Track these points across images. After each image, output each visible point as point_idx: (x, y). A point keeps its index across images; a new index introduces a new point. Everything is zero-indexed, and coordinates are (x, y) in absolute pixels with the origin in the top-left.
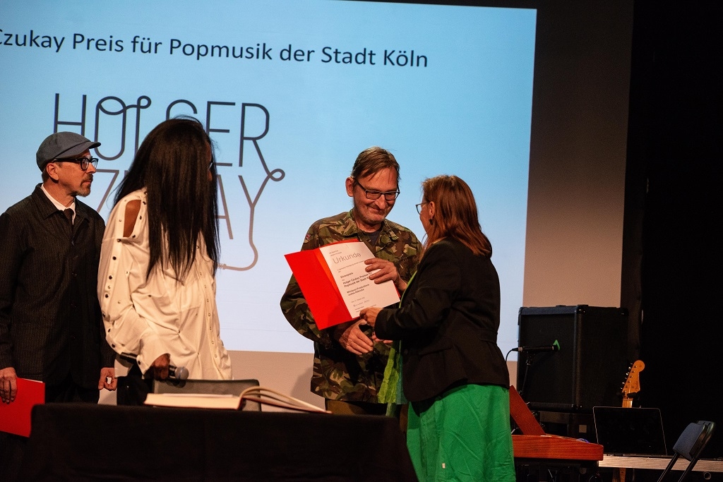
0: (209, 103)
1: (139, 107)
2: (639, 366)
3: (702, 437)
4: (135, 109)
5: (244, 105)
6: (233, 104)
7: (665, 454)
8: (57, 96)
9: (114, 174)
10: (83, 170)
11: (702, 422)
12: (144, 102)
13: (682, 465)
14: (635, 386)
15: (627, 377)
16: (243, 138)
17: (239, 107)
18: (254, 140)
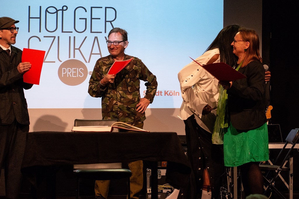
0: (92, 8)
1: (63, 10)
2: (270, 108)
3: (297, 134)
4: (61, 11)
5: (106, 8)
6: (102, 7)
7: (282, 142)
8: (29, 7)
9: (53, 38)
10: (12, 33)
11: (297, 129)
12: (65, 8)
13: (289, 146)
14: (269, 116)
15: (266, 112)
16: (106, 21)
17: (104, 9)
18: (111, 22)
